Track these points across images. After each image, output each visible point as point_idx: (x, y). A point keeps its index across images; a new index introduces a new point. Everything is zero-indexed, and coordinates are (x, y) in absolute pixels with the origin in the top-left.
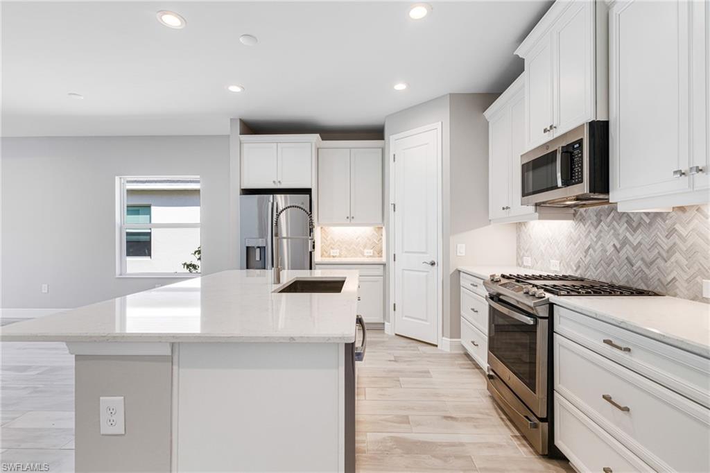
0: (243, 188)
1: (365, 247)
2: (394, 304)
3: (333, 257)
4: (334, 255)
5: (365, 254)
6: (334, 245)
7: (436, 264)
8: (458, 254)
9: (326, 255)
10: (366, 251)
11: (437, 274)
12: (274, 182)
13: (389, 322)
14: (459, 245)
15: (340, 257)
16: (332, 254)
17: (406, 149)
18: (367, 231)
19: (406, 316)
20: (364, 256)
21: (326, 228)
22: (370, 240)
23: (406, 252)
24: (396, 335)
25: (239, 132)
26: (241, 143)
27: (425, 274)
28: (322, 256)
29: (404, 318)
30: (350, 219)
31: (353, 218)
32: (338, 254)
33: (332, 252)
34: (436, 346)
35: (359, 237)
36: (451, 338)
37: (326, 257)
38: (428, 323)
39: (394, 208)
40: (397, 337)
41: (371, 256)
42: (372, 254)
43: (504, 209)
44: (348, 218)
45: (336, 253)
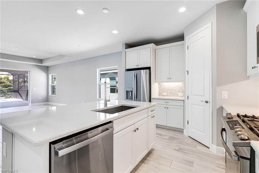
0: (126, 69)
1: (179, 92)
2: (188, 121)
3: (164, 96)
4: (164, 95)
5: (179, 95)
6: (164, 91)
7: (209, 102)
8: (223, 97)
9: (161, 95)
10: (179, 94)
11: (209, 108)
12: (136, 66)
13: (185, 129)
14: (223, 92)
15: (167, 95)
16: (163, 95)
17: (193, 42)
18: (180, 84)
19: (193, 128)
20: (178, 96)
21: (160, 83)
22: (181, 89)
23: (193, 95)
24: (189, 136)
25: (125, 48)
26: (126, 52)
27: (203, 107)
28: (159, 95)
29: (192, 129)
30: (169, 79)
31: (171, 78)
32: (166, 95)
33: (164, 94)
34: (209, 148)
35: (176, 87)
36: (217, 146)
37: (160, 96)
38: (204, 134)
39: (188, 73)
40: (189, 137)
41: (182, 96)
42: (182, 95)
43: (253, 68)
44: (168, 78)
45: (165, 94)
